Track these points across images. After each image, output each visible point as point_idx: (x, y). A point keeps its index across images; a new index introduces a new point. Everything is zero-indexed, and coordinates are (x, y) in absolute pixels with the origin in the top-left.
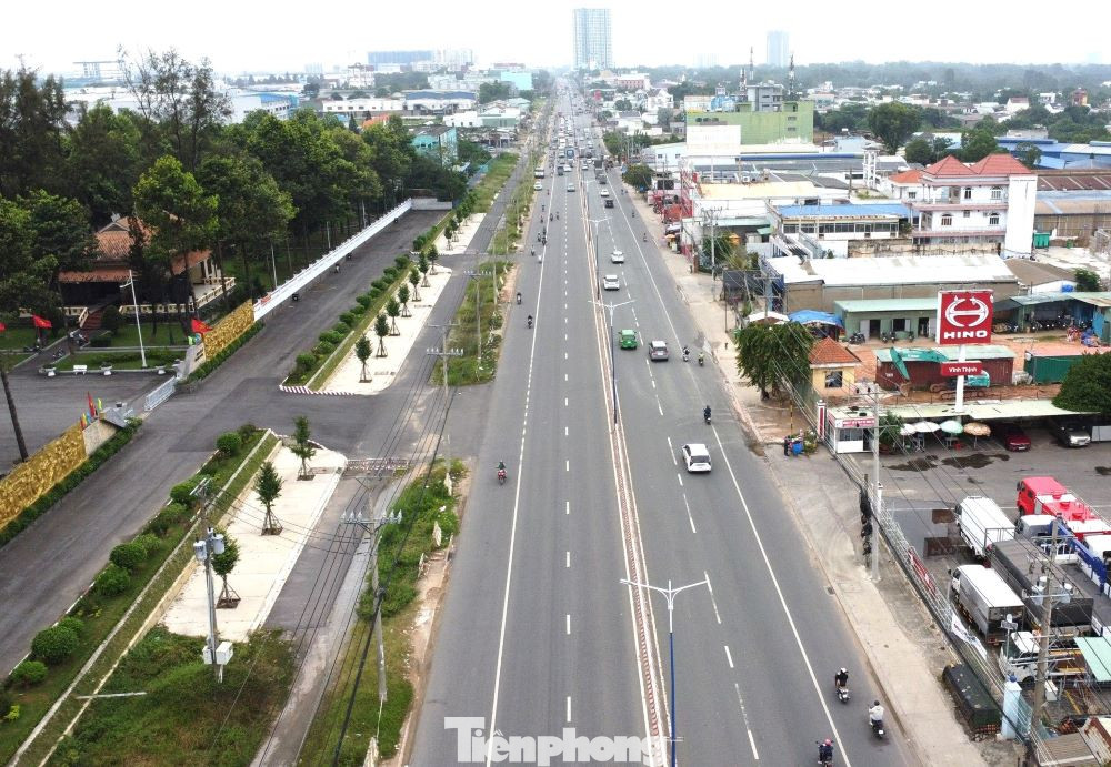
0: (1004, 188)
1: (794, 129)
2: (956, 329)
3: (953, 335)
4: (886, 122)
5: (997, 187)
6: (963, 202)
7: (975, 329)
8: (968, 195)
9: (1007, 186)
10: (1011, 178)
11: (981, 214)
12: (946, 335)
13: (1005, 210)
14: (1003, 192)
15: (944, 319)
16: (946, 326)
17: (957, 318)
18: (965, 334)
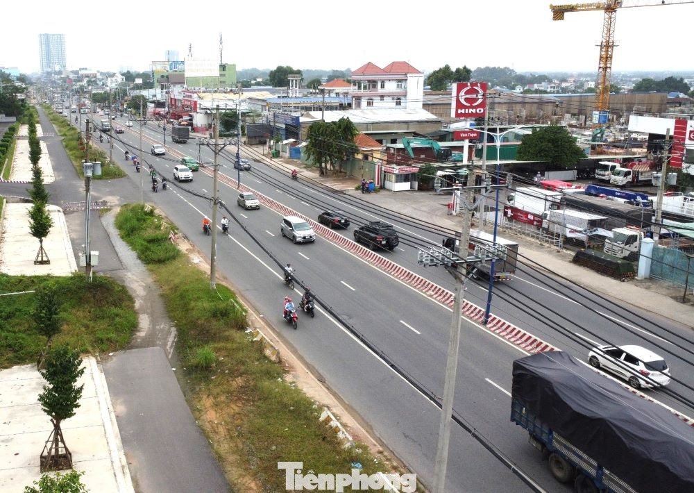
0: (404, 82)
1: (224, 82)
2: (465, 107)
3: (463, 111)
4: (282, 77)
5: (400, 81)
6: (380, 91)
7: (476, 107)
8: (383, 86)
9: (406, 80)
10: (408, 75)
11: (390, 98)
12: (459, 111)
13: (405, 96)
14: (403, 84)
15: (458, 101)
16: (459, 105)
17: (466, 100)
18: (471, 110)
